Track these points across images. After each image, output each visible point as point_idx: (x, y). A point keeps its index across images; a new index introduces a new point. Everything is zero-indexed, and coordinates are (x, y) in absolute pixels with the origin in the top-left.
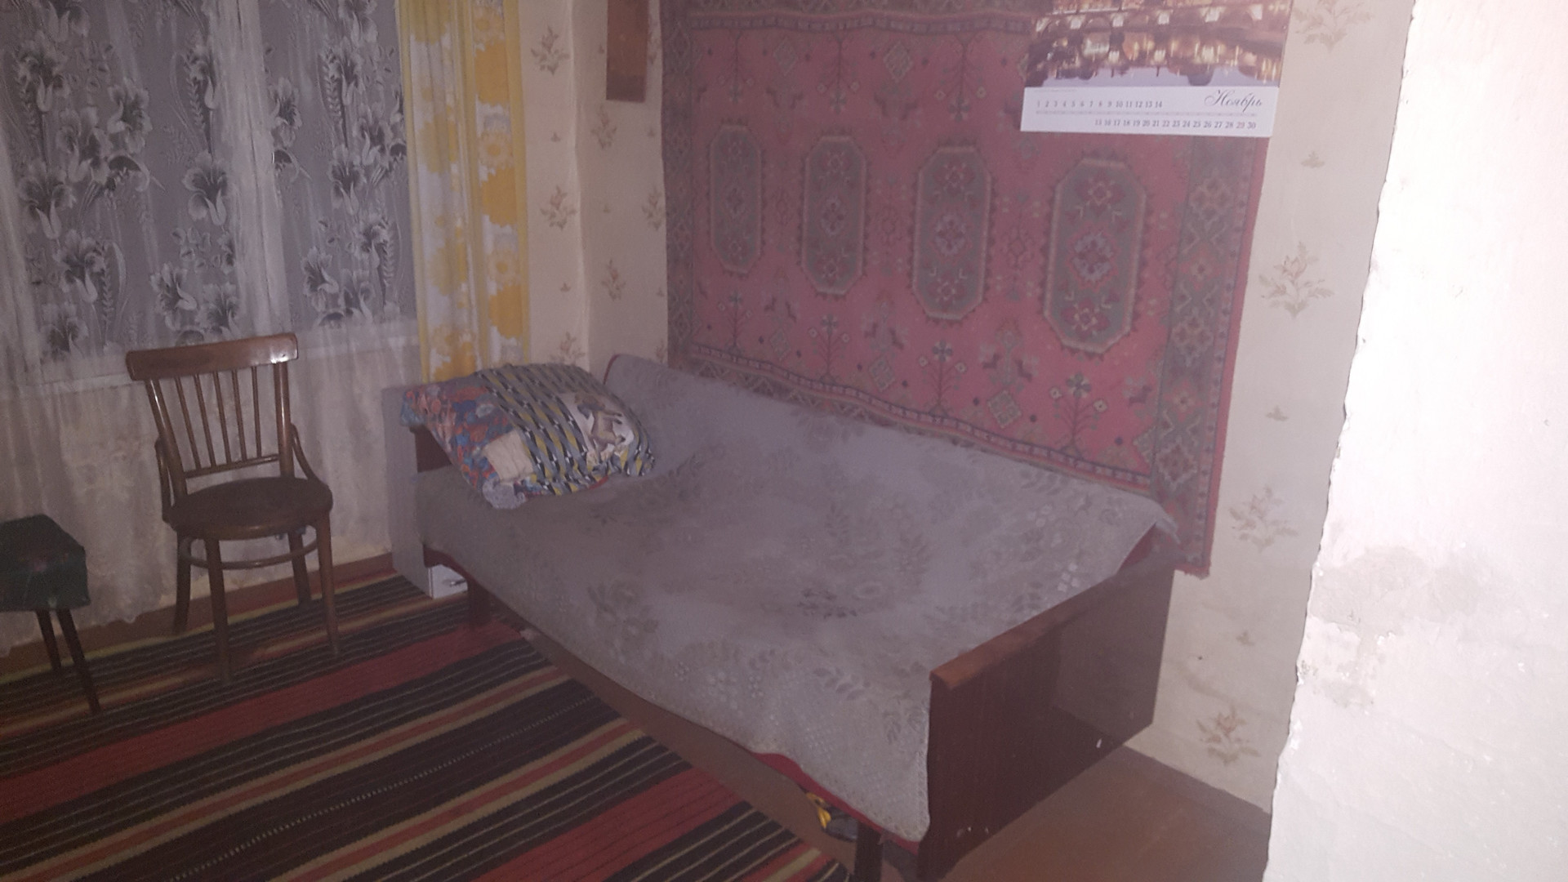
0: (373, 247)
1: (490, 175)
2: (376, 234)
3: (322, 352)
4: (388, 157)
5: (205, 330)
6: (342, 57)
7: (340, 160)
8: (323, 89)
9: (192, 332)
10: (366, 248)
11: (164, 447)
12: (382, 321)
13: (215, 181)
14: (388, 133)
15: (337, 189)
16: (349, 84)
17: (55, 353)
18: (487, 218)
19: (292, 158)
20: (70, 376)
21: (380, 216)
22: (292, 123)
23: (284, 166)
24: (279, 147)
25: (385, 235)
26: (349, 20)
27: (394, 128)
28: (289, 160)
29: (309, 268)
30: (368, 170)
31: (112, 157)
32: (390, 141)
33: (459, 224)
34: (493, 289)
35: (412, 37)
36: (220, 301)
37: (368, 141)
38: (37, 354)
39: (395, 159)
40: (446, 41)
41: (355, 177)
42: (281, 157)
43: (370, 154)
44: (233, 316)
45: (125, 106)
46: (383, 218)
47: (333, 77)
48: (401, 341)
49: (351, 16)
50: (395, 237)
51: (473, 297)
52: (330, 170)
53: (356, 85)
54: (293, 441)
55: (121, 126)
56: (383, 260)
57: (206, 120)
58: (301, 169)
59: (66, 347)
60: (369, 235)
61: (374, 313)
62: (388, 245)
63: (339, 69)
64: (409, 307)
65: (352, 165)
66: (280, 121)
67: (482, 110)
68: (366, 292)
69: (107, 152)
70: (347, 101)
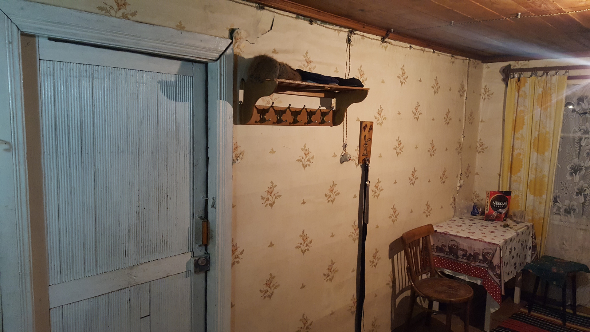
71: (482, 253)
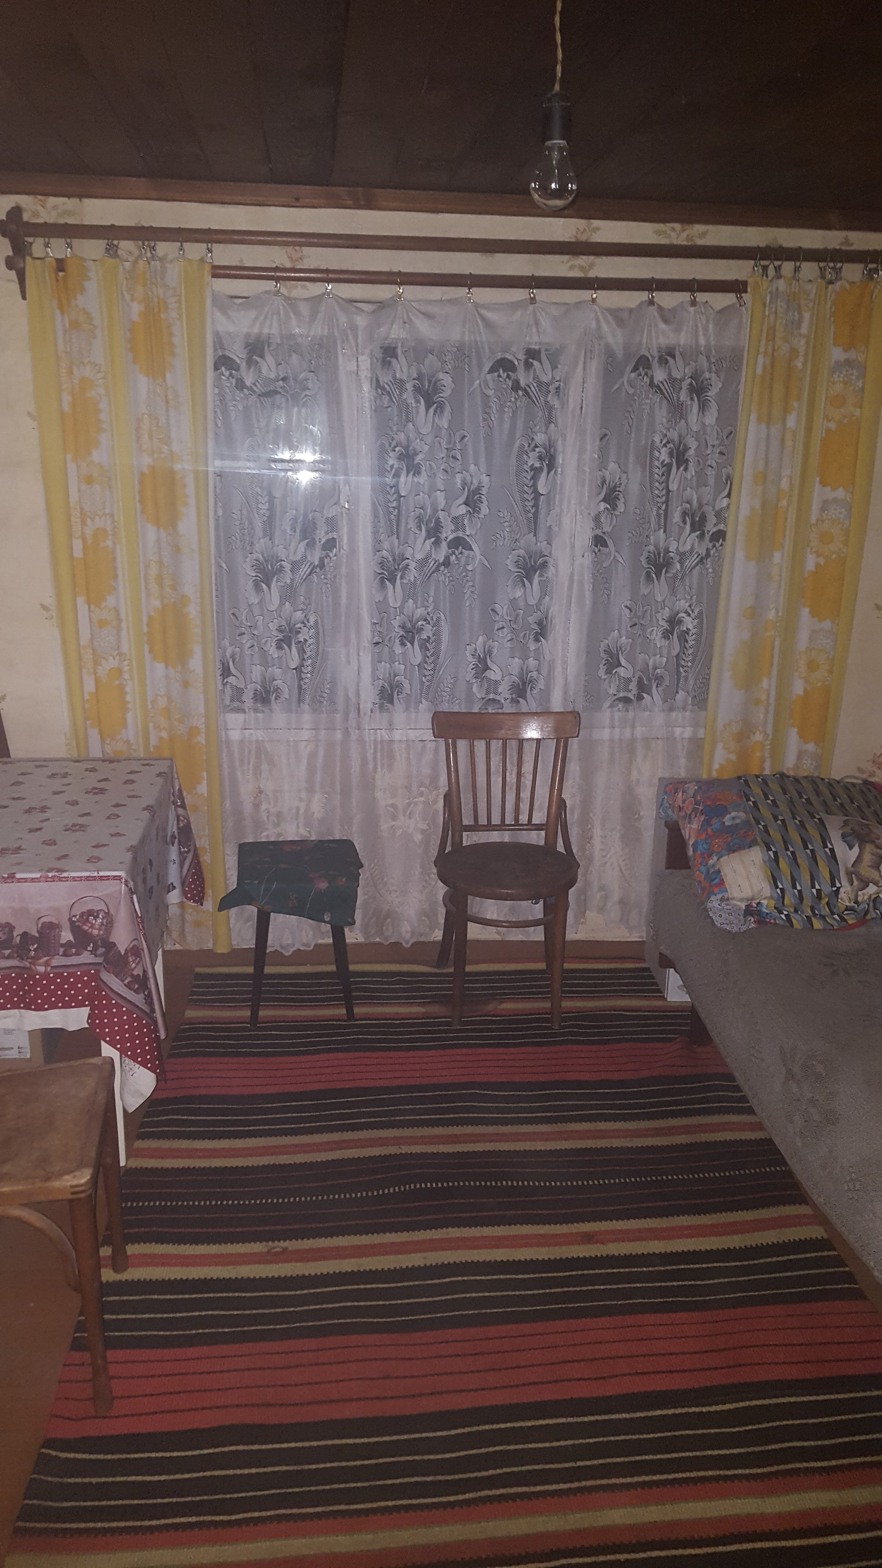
0: (675, 634)
1: (817, 565)
2: (680, 622)
3: (606, 734)
4: (707, 544)
5: (506, 699)
6: (676, 439)
7: (657, 547)
8: (651, 473)
9: (493, 700)
10: (667, 635)
11: (451, 800)
12: (671, 709)
13: (535, 562)
14: (712, 519)
15: (648, 575)
16: (678, 468)
17: (381, 707)
18: (805, 611)
19: (610, 542)
20: (391, 727)
21: (687, 604)
22: (614, 507)
23: (599, 550)
24: (599, 532)
25: (689, 623)
26: (689, 403)
27: (719, 514)
28: (605, 545)
29: (608, 652)
30: (683, 556)
31: (451, 537)
32: (711, 527)
33: (771, 615)
34: (799, 688)
35: (753, 417)
36: (524, 674)
37: (688, 528)
38: (370, 705)
39: (714, 546)
40: (791, 421)
41: (668, 563)
42: (599, 541)
43: (689, 541)
44: (531, 690)
45: (469, 490)
46: (690, 606)
47: (664, 461)
48: (688, 732)
49: (692, 399)
50: (700, 626)
51: (773, 693)
52: (645, 554)
53: (686, 469)
54: (561, 814)
55: (463, 509)
56: (684, 648)
57: (536, 506)
58: (617, 554)
59: (391, 701)
60: (674, 622)
61: (665, 701)
62: (691, 633)
63: (671, 454)
64: (700, 700)
65: (667, 551)
66: (603, 506)
67: (818, 494)
68: (659, 679)
69: (448, 533)
70: (673, 486)
71: (70, 919)
